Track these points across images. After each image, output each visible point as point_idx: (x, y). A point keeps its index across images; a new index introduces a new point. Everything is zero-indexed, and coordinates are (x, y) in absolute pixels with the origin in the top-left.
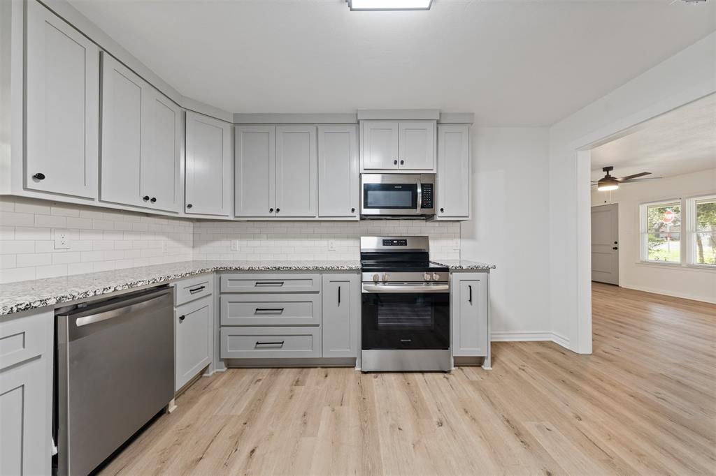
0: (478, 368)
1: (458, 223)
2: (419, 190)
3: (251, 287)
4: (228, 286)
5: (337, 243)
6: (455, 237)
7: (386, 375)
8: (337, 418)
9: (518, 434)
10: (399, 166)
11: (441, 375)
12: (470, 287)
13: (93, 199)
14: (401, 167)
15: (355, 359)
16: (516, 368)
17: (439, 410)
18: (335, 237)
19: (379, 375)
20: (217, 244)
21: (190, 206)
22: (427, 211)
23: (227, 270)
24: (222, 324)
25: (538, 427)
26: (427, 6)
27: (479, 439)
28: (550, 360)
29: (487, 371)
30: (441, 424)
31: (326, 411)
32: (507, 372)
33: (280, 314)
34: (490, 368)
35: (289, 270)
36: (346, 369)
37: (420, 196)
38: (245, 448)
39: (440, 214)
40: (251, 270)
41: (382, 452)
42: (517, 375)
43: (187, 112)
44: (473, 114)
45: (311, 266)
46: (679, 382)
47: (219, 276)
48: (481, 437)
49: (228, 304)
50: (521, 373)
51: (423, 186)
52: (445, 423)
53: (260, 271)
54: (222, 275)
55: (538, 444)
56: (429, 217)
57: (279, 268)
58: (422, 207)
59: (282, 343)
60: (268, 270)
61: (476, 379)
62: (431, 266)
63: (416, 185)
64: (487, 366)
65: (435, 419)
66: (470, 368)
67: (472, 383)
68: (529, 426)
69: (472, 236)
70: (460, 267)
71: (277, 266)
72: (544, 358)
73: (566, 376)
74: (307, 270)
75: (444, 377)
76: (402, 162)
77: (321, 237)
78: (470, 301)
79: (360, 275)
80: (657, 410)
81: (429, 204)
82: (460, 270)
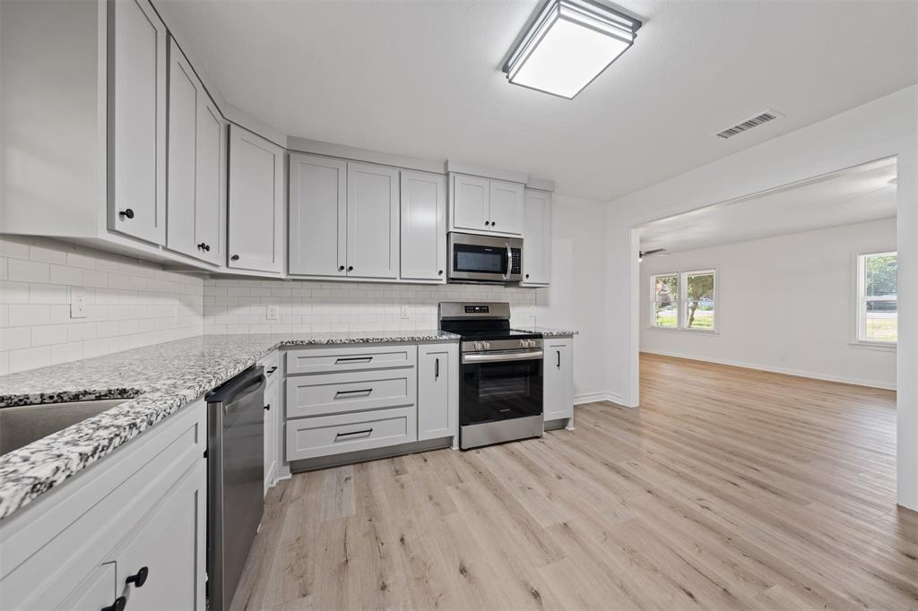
0: (564, 429)
1: (534, 290)
2: (510, 254)
3: (330, 364)
4: (298, 366)
5: (410, 310)
6: (531, 304)
7: (486, 449)
8: (466, 494)
9: (618, 472)
10: (490, 227)
11: (536, 441)
12: (558, 352)
13: (156, 245)
14: (492, 228)
15: (451, 438)
16: (592, 426)
17: (552, 468)
18: (409, 302)
19: (480, 450)
20: (245, 311)
21: (236, 258)
22: (515, 277)
23: (297, 345)
24: (288, 416)
25: (629, 464)
26: (571, 97)
28: (614, 415)
29: (571, 431)
30: (560, 478)
31: (451, 491)
32: (587, 430)
33: (368, 395)
34: (573, 429)
35: (380, 342)
36: (442, 451)
37: (510, 260)
38: (392, 540)
39: (525, 279)
40: (330, 344)
41: (526, 508)
42: (596, 430)
43: (232, 126)
44: (554, 182)
45: (406, 337)
46: (697, 418)
47: (284, 352)
48: (595, 480)
49: (298, 389)
50: (597, 428)
51: (512, 250)
52: (562, 476)
53: (343, 345)
54: (289, 352)
55: (634, 476)
56: (515, 283)
57: (367, 340)
58: (512, 273)
59: (371, 430)
60: (353, 343)
61: (566, 439)
62: (512, 333)
63: (506, 249)
64: (570, 427)
65: (553, 475)
66: (557, 431)
67: (565, 442)
68: (623, 465)
69: (545, 304)
70: (550, 333)
71: (365, 338)
72: (608, 414)
73: (630, 426)
74: (402, 342)
75: (540, 441)
76: (493, 224)
77: (392, 302)
78: (559, 366)
79: (458, 345)
80: (692, 438)
81: (517, 269)
82: (551, 336)
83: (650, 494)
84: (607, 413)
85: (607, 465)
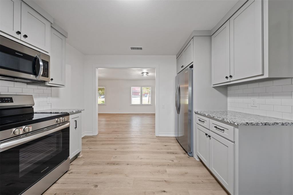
0: (77, 159)
2: (41, 64)
6: (48, 96)
9: (114, 164)
10: (21, 37)
11: (67, 175)
12: (76, 121)
14: (23, 39)
17: (88, 184)
22: (44, 78)
25: (114, 158)
27: (111, 175)
30: (96, 186)
34: (81, 156)
42: (91, 151)
48: (110, 174)
50: (91, 150)
51: (43, 61)
52: (97, 184)
58: (42, 75)
61: (83, 163)
65: (92, 187)
66: (74, 161)
67: (83, 165)
68: (112, 160)
69: (57, 96)
70: (72, 112)
75: (69, 174)
78: (76, 128)
81: (46, 73)
82: (73, 113)
83: (129, 165)
84: (91, 141)
85: (108, 164)
